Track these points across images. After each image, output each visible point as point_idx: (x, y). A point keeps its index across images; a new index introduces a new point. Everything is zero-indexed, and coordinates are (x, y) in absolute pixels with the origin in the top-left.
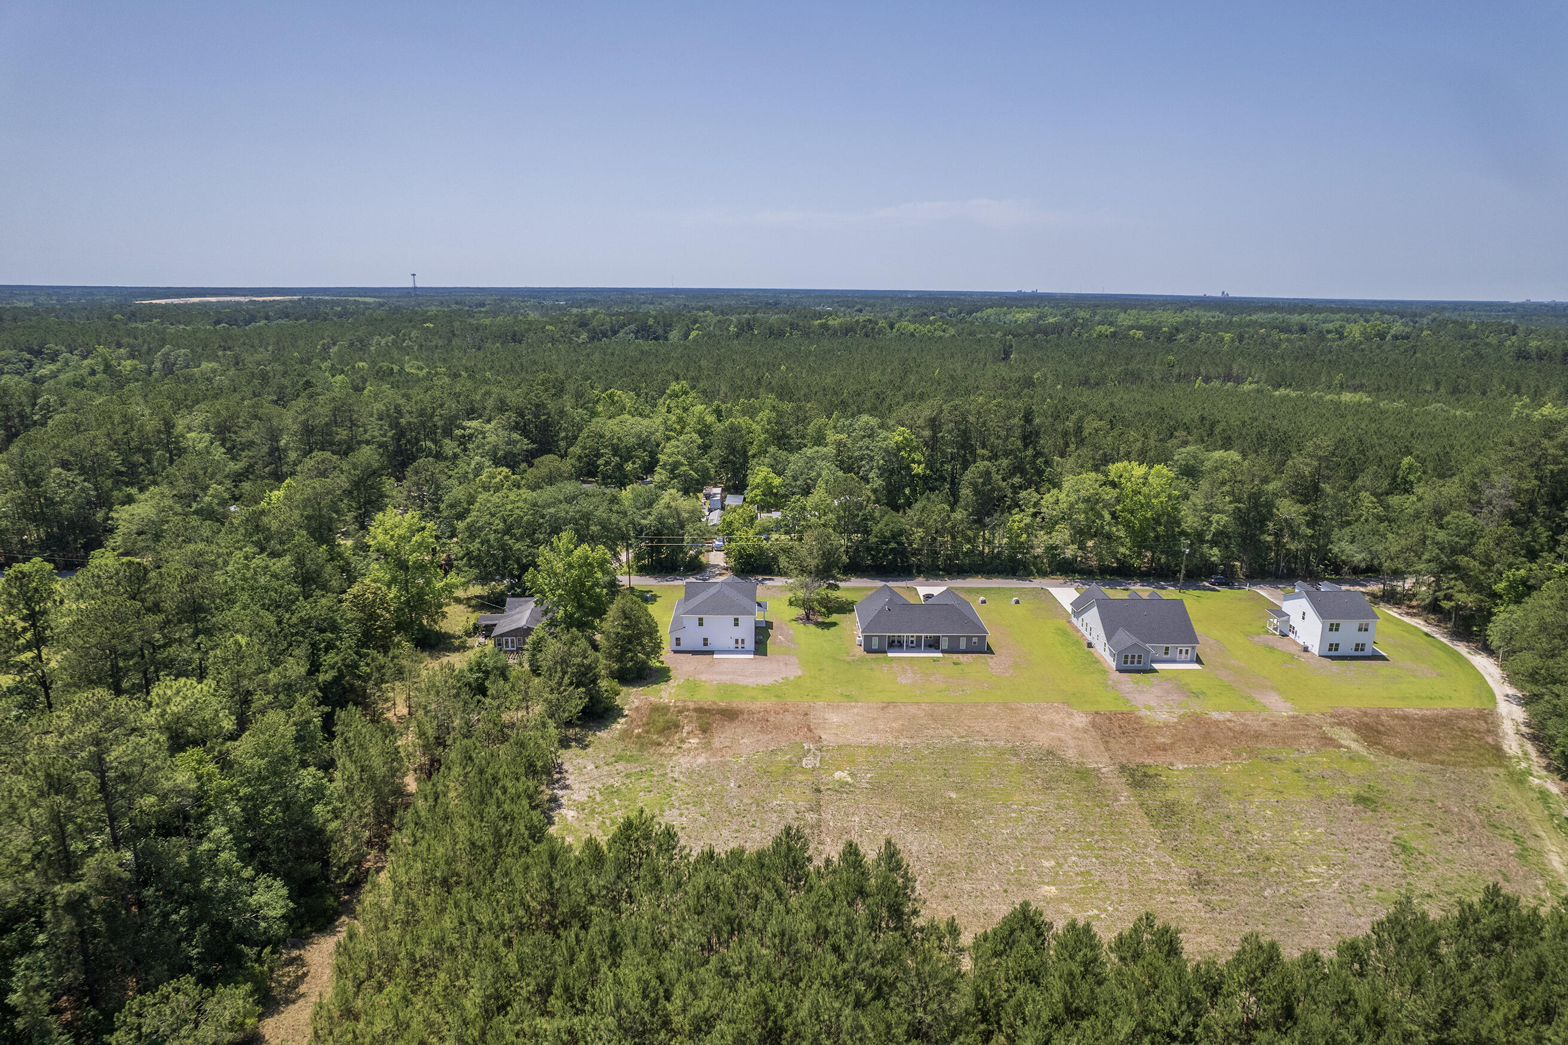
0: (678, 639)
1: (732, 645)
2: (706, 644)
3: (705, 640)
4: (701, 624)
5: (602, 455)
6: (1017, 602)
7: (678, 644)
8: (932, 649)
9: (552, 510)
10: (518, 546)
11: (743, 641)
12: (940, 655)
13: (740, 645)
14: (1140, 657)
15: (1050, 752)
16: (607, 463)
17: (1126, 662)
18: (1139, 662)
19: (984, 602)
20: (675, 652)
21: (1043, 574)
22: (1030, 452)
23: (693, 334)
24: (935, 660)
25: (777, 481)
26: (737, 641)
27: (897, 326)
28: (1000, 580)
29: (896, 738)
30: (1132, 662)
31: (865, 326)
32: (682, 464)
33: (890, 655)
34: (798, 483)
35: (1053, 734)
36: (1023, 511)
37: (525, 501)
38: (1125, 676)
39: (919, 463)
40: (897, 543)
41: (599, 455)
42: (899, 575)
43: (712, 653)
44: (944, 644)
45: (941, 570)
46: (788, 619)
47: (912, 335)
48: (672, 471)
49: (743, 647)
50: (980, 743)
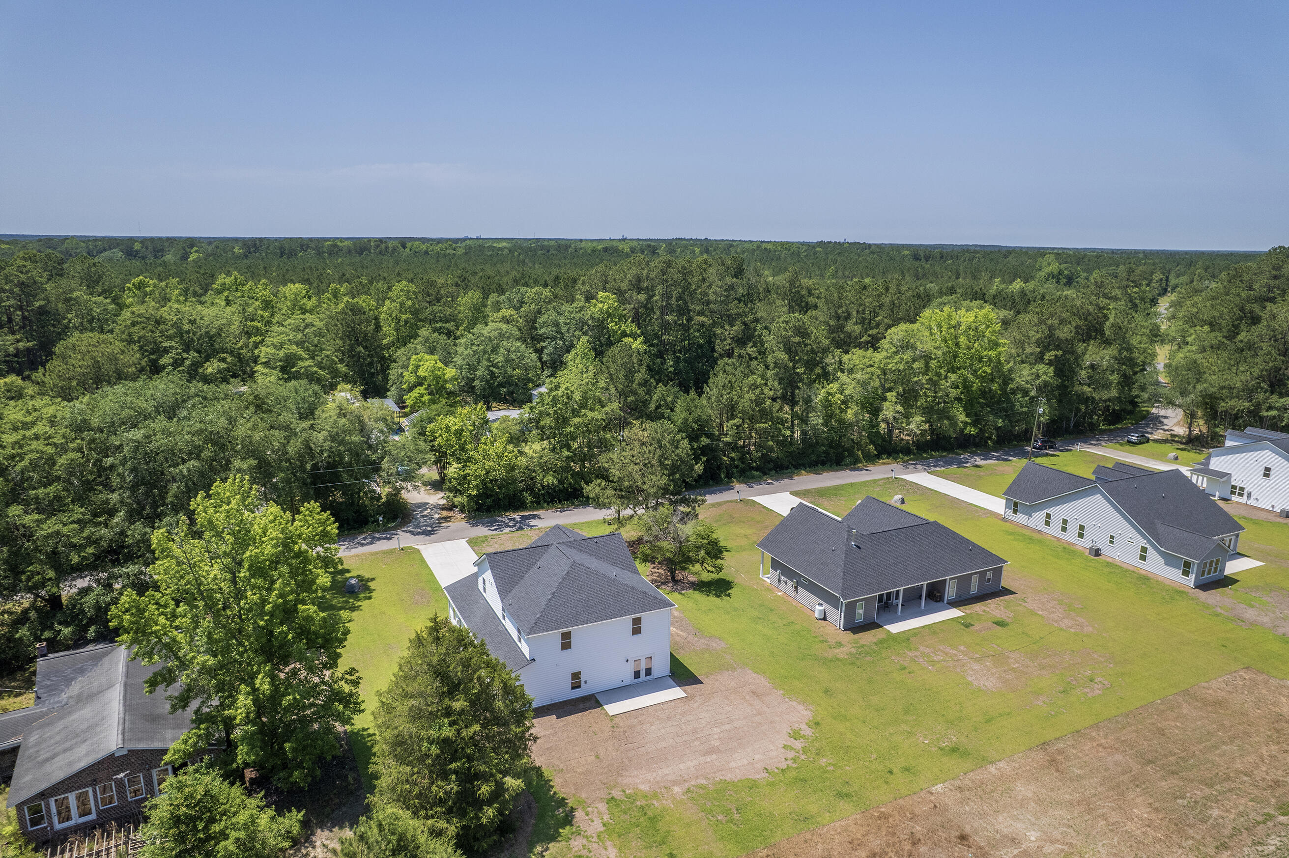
1: (627, 675)
2: (578, 686)
3: (576, 677)
4: (566, 646)
5: (166, 351)
6: (903, 502)
8: (935, 603)
9: (137, 434)
10: (51, 526)
11: (647, 660)
13: (643, 667)
14: (1218, 561)
17: (1203, 573)
23: (193, 256)
25: (450, 372)
26: (638, 663)
30: (1209, 571)
31: (378, 246)
32: (301, 359)
33: (895, 628)
34: (479, 373)
37: (52, 422)
40: (707, 436)
43: (591, 702)
44: (950, 592)
48: (283, 370)
49: (648, 672)
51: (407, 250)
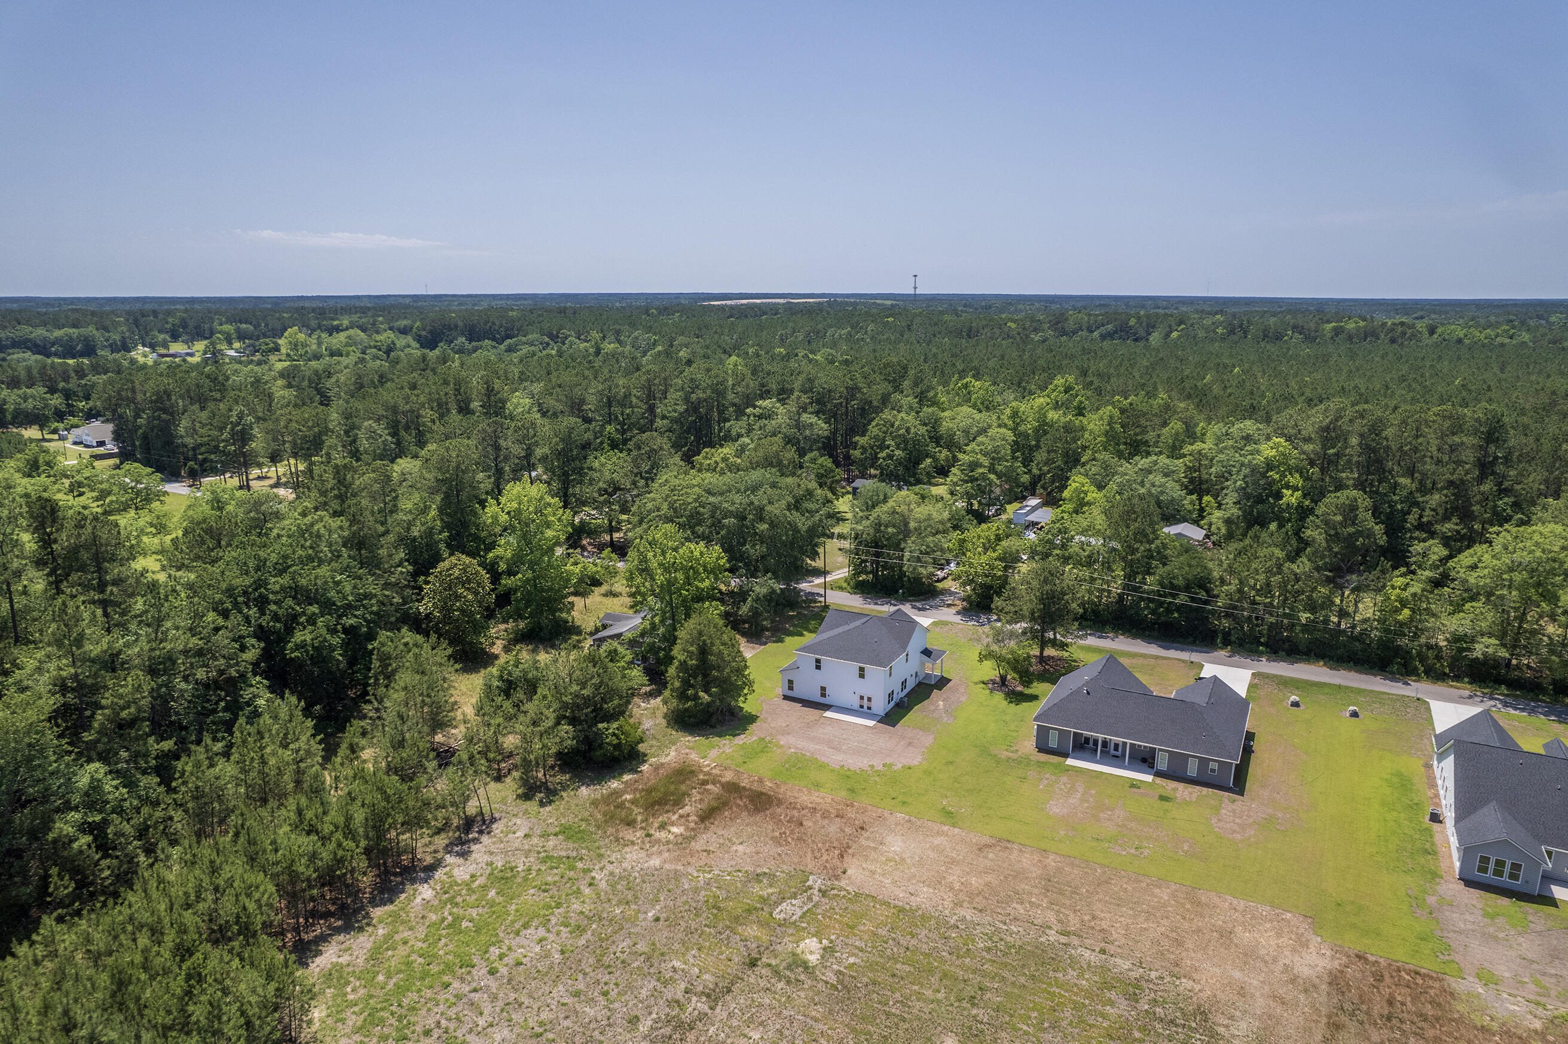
0: (791, 682)
1: (855, 703)
2: (823, 695)
3: (823, 689)
4: (818, 667)
6: (1355, 714)
7: (791, 688)
8: (1145, 766)
11: (869, 699)
12: (1149, 778)
13: (865, 703)
14: (1516, 867)
15: (1202, 1014)
16: (890, 457)
17: (1483, 869)
18: (1514, 876)
19: (1296, 704)
20: (786, 698)
21: (1436, 675)
22: (1487, 487)
24: (1134, 785)
25: (1092, 496)
26: (862, 698)
27: (1439, 330)
28: (1353, 675)
29: (957, 904)
30: (1498, 873)
31: (1392, 330)
32: (981, 466)
33: (1070, 762)
35: (1237, 974)
36: (1413, 572)
38: (1474, 897)
39: (1295, 489)
40: (1192, 597)
41: (883, 447)
42: (1194, 643)
43: (827, 707)
44: (1162, 762)
45: (1262, 644)
46: (976, 679)
47: (1460, 341)
49: (869, 708)
50: (1087, 954)
51: (1435, 336)
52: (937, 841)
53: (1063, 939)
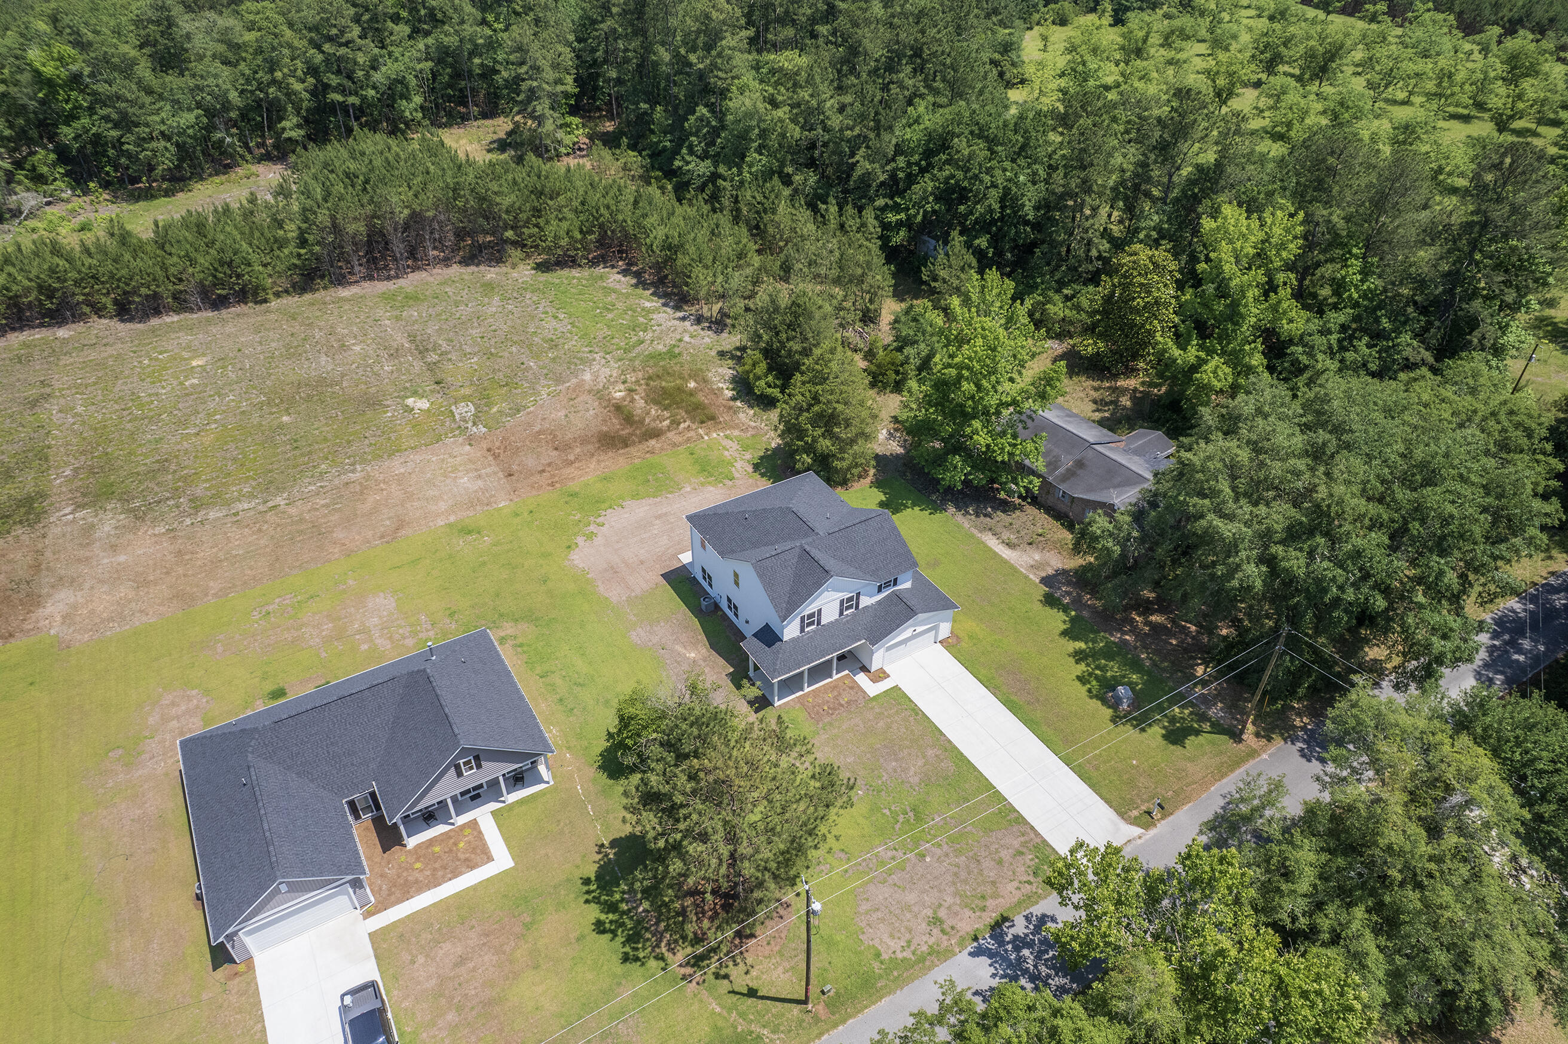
29: (368, 478)
50: (246, 506)
52: (443, 506)
53: (270, 504)
